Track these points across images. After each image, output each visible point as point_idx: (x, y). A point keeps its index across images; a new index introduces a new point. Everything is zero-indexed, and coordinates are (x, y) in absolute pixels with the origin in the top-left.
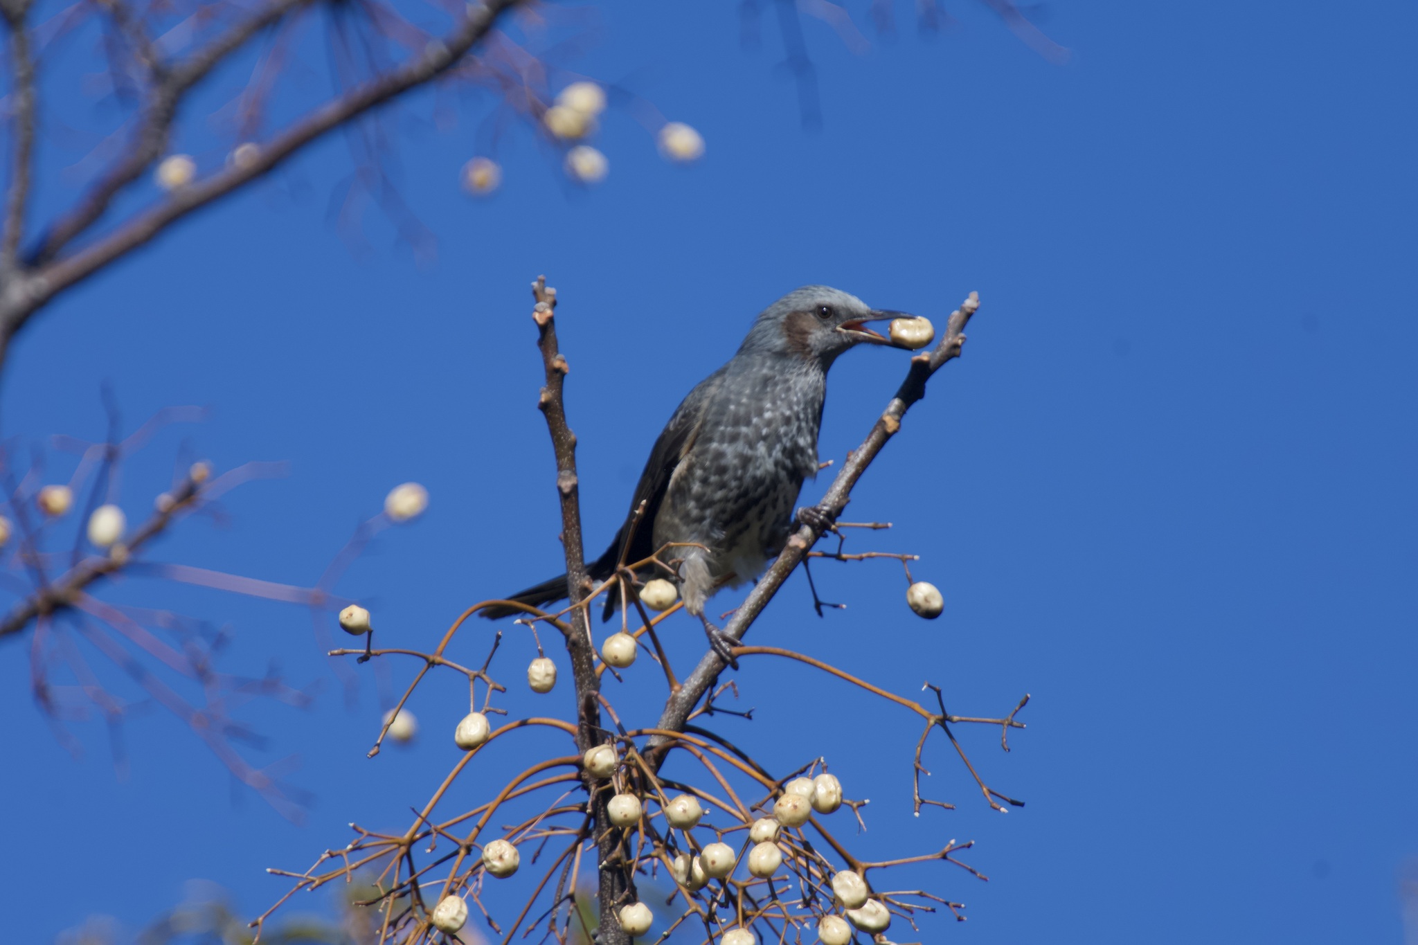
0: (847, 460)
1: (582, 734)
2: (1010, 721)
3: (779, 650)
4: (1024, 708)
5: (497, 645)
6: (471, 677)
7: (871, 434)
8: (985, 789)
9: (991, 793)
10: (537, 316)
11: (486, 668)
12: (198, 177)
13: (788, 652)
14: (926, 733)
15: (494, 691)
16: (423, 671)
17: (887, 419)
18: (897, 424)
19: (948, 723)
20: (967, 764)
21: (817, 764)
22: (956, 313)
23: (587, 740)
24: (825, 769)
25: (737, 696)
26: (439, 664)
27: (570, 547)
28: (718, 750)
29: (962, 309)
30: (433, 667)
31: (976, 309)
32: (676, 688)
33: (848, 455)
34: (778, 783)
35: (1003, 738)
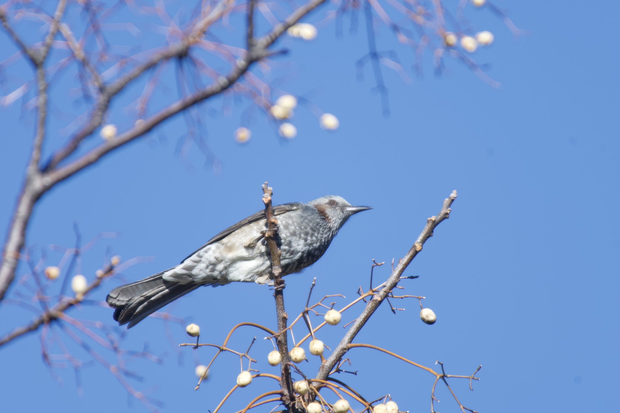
0: (399, 263)
1: (283, 381)
2: (473, 377)
3: (369, 345)
4: (479, 371)
5: (253, 342)
6: (241, 356)
7: (410, 251)
8: (461, 407)
9: (464, 408)
10: (264, 199)
11: (248, 352)
12: (118, 133)
13: (373, 346)
14: (436, 382)
15: (252, 362)
16: (218, 353)
17: (417, 245)
18: (421, 247)
19: (445, 378)
20: (454, 396)
21: (387, 397)
22: (447, 199)
23: (285, 384)
24: (391, 399)
25: (350, 365)
26: (225, 350)
27: (278, 300)
28: (343, 388)
29: (450, 198)
30: (222, 352)
31: (455, 198)
32: (324, 361)
33: (399, 261)
34: (369, 404)
35: (470, 385)
